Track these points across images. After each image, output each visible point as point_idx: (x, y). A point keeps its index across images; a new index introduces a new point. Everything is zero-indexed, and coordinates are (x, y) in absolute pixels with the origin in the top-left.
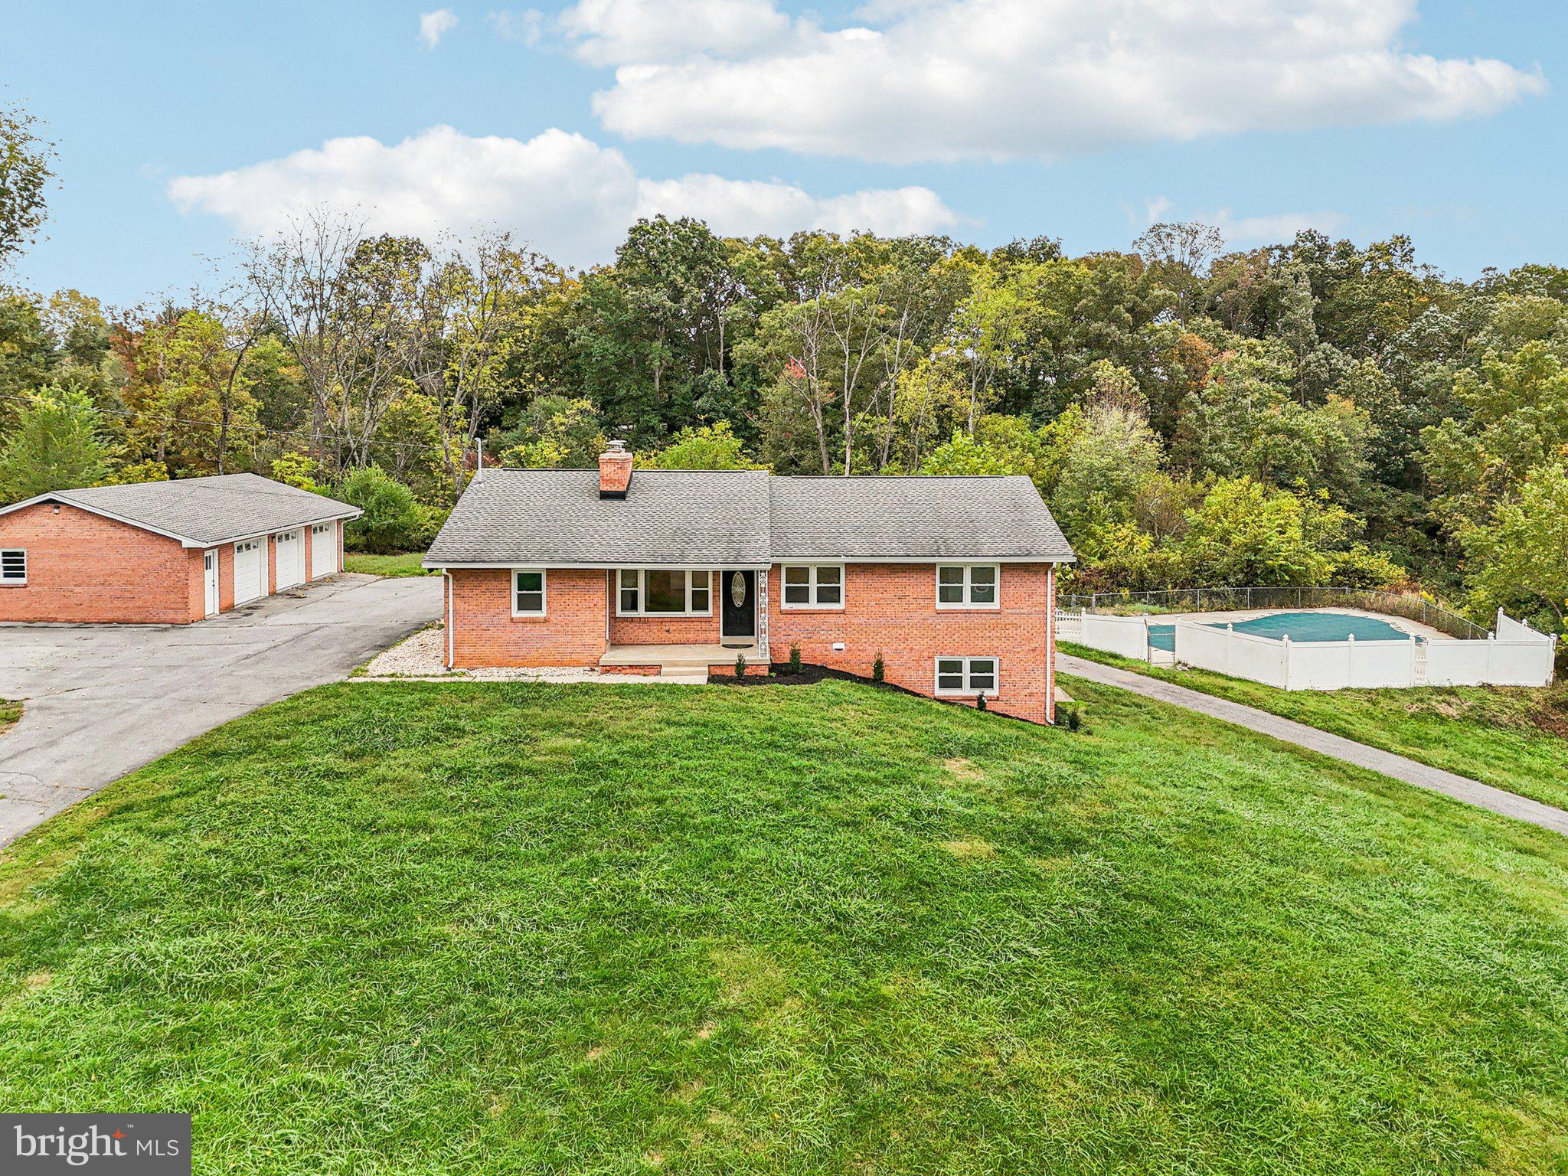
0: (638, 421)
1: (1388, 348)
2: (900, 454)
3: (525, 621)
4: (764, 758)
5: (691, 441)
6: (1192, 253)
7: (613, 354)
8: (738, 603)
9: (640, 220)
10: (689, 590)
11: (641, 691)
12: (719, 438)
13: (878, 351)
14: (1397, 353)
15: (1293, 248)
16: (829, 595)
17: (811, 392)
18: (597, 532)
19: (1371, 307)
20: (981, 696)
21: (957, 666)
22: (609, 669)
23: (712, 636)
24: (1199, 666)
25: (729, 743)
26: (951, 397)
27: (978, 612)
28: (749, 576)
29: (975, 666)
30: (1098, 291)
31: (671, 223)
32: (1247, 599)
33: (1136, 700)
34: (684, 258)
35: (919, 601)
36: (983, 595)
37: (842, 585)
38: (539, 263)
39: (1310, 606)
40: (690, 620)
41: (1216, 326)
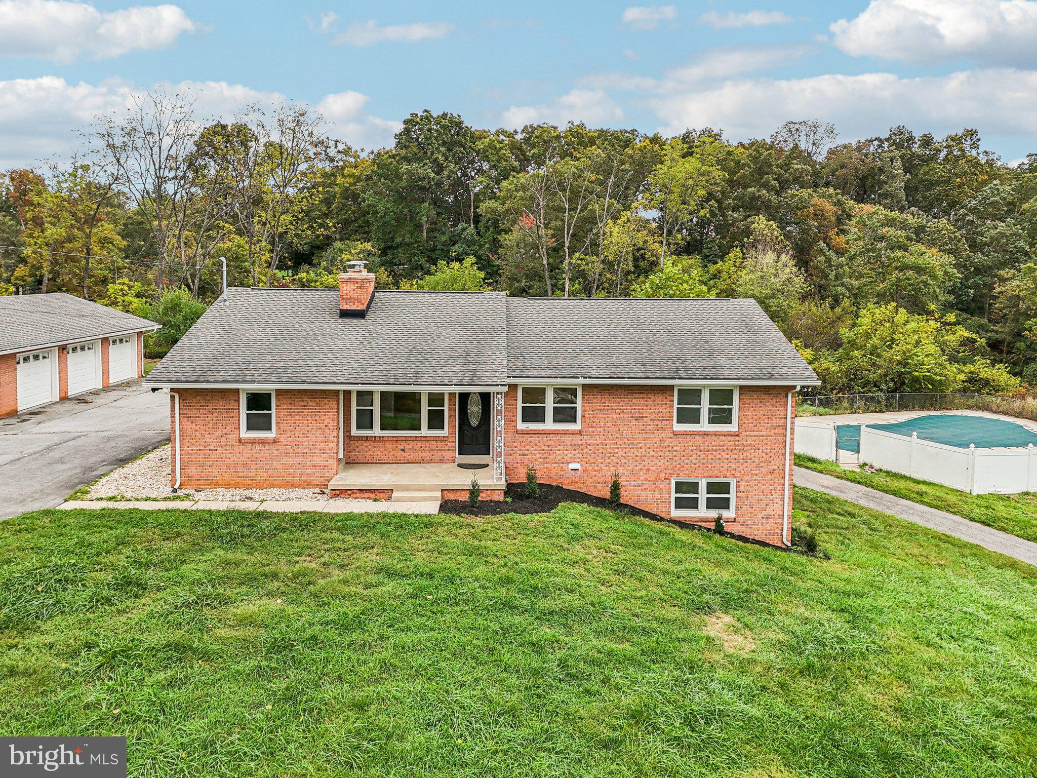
0: (410, 261)
1: (962, 211)
2: (606, 285)
3: (253, 442)
4: (497, 628)
5: (446, 271)
6: (814, 144)
7: (393, 211)
8: (474, 422)
9: (412, 115)
10: (425, 409)
11: (367, 523)
12: (468, 269)
13: (590, 207)
14: (967, 214)
15: (886, 140)
16: (565, 415)
17: (540, 237)
18: (331, 351)
19: (948, 182)
20: (719, 518)
21: (694, 487)
22: (338, 493)
23: (448, 455)
24: (884, 468)
25: (457, 604)
26: (646, 242)
27: (716, 434)
28: (485, 398)
29: (711, 488)
30: (752, 166)
31: (435, 116)
32: (895, 402)
33: (849, 509)
34: (444, 143)
35: (657, 422)
36: (721, 416)
37: (579, 405)
38: (341, 147)
39: (947, 409)
40: (426, 439)
41: (837, 194)
